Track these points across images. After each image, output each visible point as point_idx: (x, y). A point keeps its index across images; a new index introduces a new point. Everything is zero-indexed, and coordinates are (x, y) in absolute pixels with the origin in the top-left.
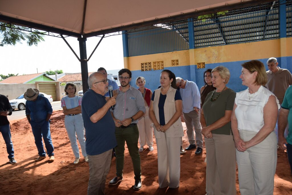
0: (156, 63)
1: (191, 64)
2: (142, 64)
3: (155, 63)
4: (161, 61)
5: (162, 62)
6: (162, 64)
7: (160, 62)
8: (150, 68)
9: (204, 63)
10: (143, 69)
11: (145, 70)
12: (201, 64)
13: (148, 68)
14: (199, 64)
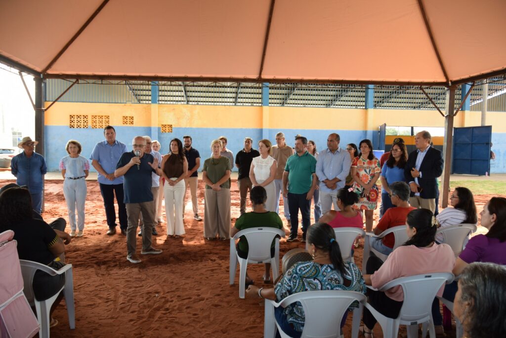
0: (97, 117)
1: (153, 126)
2: (71, 117)
3: (95, 117)
4: (105, 116)
5: (108, 117)
6: (107, 120)
7: (104, 118)
8: (85, 124)
9: (171, 125)
10: (72, 124)
11: (75, 126)
12: (167, 127)
13: (82, 124)
14: (164, 126)
